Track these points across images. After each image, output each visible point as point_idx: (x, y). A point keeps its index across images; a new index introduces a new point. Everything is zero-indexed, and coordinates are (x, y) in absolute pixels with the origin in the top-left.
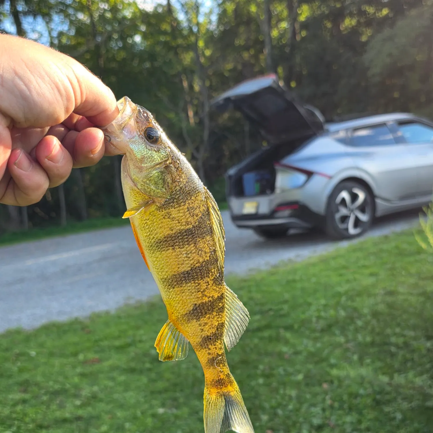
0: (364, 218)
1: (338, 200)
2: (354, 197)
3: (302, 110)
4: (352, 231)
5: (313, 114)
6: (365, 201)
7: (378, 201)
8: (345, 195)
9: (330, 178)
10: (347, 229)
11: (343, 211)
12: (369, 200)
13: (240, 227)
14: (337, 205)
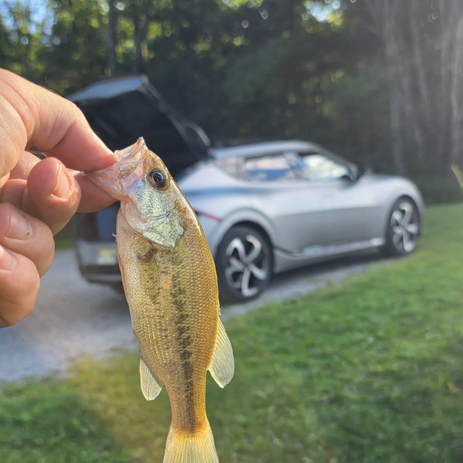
0: (260, 274)
1: (230, 250)
2: (249, 247)
3: (180, 128)
4: (247, 292)
5: (194, 134)
6: (262, 252)
7: (278, 254)
8: (237, 244)
9: (220, 220)
10: (240, 290)
11: (236, 265)
12: (266, 251)
13: (91, 281)
14: (228, 258)
